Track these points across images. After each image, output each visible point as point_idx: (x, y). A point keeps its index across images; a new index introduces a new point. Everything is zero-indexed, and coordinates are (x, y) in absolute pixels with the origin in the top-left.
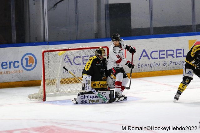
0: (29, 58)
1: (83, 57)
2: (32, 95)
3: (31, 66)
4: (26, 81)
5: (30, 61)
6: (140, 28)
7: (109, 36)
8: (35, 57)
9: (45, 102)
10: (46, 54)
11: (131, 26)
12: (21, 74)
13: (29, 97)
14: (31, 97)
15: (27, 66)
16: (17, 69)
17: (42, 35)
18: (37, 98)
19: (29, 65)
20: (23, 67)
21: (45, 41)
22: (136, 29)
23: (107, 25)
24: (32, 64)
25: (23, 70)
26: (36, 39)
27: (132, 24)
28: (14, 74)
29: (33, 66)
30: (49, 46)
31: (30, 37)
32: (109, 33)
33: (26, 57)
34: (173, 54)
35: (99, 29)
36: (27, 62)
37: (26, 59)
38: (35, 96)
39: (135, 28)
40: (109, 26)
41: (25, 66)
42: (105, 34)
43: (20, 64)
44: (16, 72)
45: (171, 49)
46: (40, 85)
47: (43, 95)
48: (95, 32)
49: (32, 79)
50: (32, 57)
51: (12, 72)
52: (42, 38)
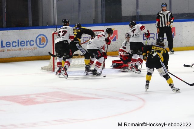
0: (41, 38)
1: (84, 38)
2: (44, 67)
3: (43, 44)
4: (39, 56)
5: (43, 40)
6: (129, 16)
7: (104, 21)
8: (46, 37)
9: (54, 72)
10: (55, 35)
11: (121, 14)
12: (35, 50)
13: (42, 69)
14: (43, 69)
15: (40, 44)
16: (32, 47)
17: (52, 20)
18: (47, 70)
19: (41, 43)
20: (37, 45)
21: (54, 25)
22: (126, 16)
23: (103, 13)
24: (44, 42)
25: (37, 47)
26: (47, 23)
27: (122, 13)
28: (30, 50)
29: (45, 44)
30: (57, 29)
31: (43, 21)
32: (104, 19)
33: (39, 37)
34: (154, 37)
35: (96, 16)
36: (40, 41)
37: (40, 39)
38: (46, 68)
39: (124, 16)
40: (104, 14)
41: (38, 45)
42: (101, 20)
43: (35, 43)
44: (32, 48)
45: (152, 33)
46: (50, 59)
47: (52, 67)
48: (93, 19)
49: (44, 55)
50: (44, 38)
51: (29, 49)
52: (52, 23)
